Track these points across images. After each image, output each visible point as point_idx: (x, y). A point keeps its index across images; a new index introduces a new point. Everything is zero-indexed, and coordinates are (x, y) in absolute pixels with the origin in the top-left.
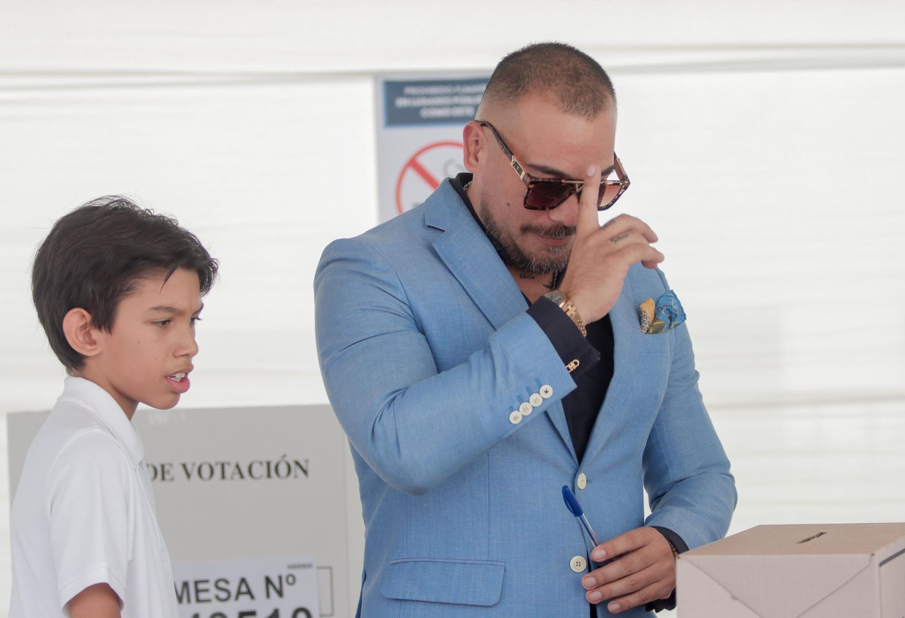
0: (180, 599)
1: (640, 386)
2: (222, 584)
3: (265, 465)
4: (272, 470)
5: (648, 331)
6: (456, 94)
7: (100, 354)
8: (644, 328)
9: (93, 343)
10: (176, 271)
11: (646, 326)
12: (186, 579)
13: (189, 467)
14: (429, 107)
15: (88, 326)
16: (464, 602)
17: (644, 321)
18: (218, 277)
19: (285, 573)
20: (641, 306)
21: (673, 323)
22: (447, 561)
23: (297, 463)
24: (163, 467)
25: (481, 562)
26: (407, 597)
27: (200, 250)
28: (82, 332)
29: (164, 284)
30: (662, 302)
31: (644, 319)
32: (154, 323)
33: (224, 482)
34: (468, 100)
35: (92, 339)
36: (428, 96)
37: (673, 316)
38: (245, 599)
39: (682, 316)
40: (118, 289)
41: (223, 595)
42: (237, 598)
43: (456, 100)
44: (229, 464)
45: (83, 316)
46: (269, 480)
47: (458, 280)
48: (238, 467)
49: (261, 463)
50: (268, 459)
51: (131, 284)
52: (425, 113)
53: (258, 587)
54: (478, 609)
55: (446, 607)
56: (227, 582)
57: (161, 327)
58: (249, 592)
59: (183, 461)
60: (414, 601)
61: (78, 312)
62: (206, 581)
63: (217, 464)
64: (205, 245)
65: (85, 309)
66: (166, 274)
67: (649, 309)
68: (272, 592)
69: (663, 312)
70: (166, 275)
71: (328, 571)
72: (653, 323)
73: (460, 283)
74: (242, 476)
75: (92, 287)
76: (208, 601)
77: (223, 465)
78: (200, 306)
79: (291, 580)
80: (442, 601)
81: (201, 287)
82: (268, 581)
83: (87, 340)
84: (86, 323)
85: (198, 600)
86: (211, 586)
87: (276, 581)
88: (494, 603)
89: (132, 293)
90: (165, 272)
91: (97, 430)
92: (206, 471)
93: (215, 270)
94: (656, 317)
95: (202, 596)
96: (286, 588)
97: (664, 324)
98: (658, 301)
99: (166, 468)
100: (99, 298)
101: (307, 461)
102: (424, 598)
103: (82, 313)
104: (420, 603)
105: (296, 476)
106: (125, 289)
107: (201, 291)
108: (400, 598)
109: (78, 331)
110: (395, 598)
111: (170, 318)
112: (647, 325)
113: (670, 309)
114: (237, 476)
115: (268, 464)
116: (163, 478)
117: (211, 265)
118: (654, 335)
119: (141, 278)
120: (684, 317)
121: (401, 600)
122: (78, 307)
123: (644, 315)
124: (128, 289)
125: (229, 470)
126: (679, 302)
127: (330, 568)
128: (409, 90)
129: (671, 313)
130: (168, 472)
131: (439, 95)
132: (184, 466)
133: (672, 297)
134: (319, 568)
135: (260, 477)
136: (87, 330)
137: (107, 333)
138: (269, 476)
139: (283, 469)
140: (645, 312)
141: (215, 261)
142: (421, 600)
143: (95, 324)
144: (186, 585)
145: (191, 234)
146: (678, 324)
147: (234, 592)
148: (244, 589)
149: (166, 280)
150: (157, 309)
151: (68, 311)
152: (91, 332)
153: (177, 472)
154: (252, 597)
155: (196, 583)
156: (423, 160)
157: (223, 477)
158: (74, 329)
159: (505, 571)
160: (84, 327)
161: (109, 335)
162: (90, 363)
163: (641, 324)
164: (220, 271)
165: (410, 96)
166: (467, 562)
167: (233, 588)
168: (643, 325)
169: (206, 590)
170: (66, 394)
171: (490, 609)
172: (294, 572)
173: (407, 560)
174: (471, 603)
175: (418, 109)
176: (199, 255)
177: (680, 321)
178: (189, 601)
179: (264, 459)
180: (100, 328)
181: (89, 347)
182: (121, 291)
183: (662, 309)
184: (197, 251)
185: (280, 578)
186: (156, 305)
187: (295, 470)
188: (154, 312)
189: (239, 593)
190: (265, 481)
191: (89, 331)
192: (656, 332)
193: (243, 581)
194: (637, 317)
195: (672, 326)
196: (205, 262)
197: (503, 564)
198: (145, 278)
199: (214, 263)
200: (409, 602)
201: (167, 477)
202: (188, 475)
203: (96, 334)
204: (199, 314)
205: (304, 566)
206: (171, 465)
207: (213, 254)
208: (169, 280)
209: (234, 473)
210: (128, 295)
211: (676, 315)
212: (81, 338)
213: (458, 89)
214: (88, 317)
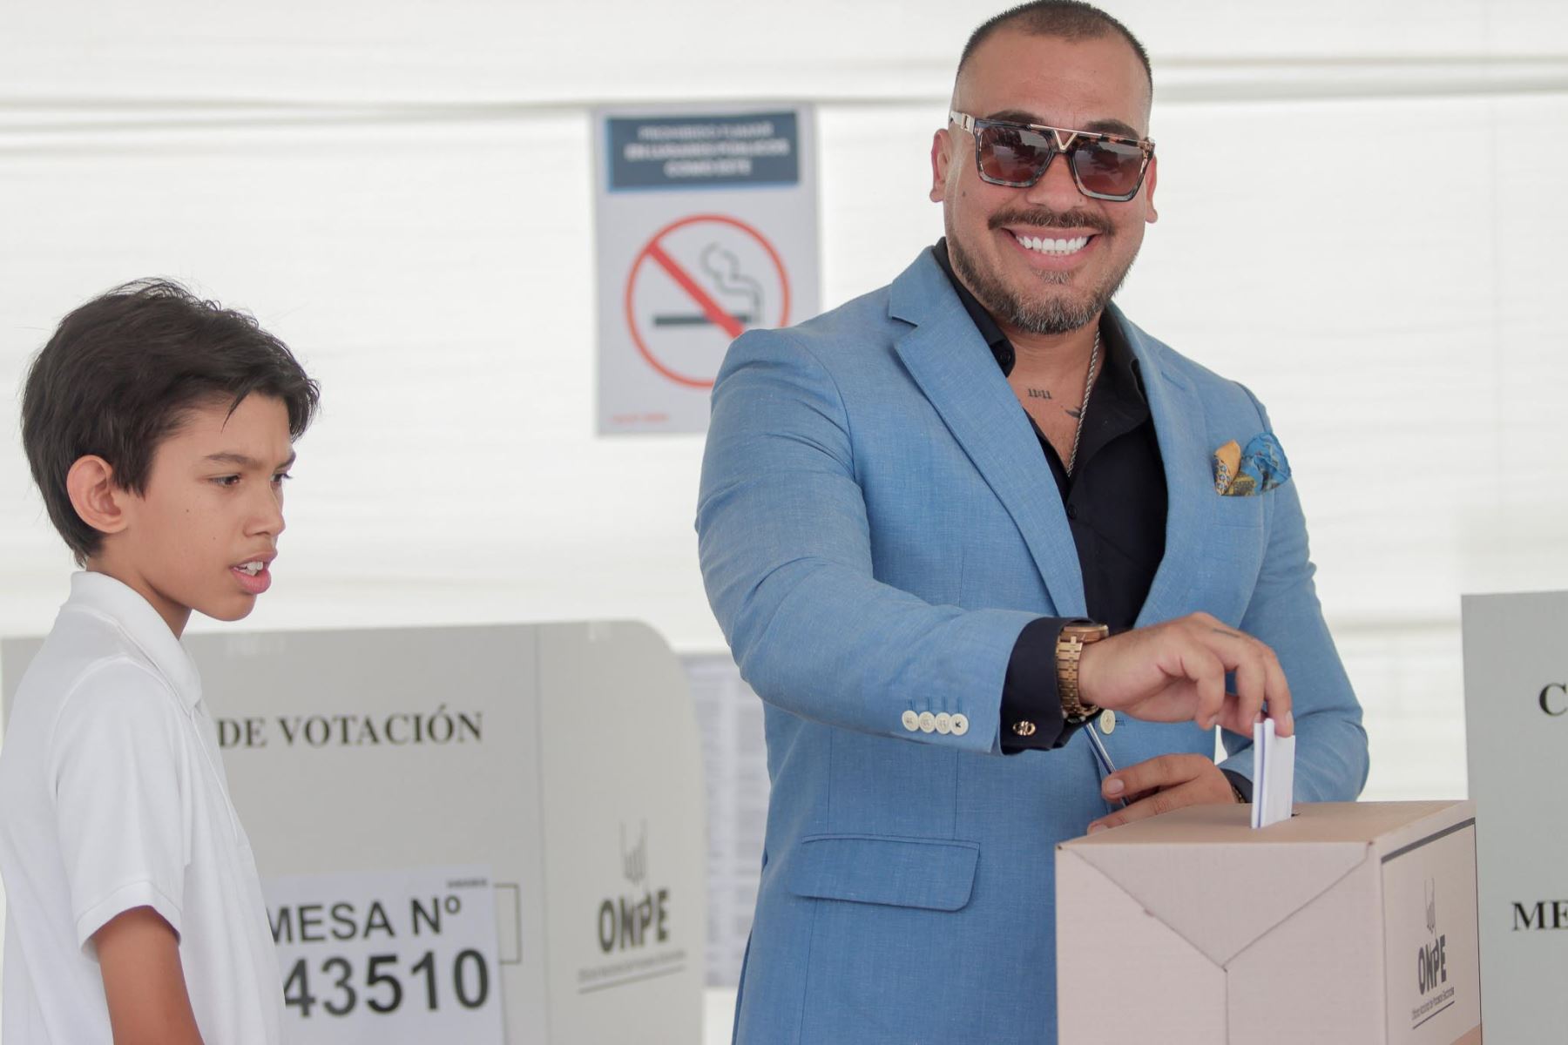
0: (276, 936)
1: (1209, 576)
2: (342, 913)
3: (412, 722)
4: (423, 728)
5: (1226, 491)
6: (722, 139)
7: (127, 529)
8: (1220, 487)
9: (116, 512)
10: (248, 397)
11: (1223, 483)
12: (285, 902)
13: (291, 725)
14: (679, 159)
15: (108, 485)
16: (912, 903)
17: (1220, 476)
18: (319, 410)
19: (443, 895)
20: (1217, 453)
21: (1270, 482)
22: (890, 839)
23: (463, 718)
24: (249, 724)
25: (942, 842)
26: (826, 894)
27: (289, 364)
28: (101, 494)
29: (227, 419)
30: (1255, 448)
31: (1220, 473)
32: (212, 480)
33: (346, 748)
34: (741, 149)
35: (114, 506)
36: (677, 142)
37: (1271, 470)
38: (379, 935)
39: (1285, 472)
40: (155, 424)
41: (344, 929)
42: (366, 934)
43: (723, 148)
44: (354, 719)
45: (100, 469)
46: (418, 746)
47: (930, 402)
48: (368, 724)
49: (406, 718)
50: (417, 711)
51: (177, 416)
52: (672, 170)
53: (400, 916)
54: (936, 915)
55: (886, 911)
56: (350, 908)
57: (224, 487)
58: (386, 925)
59: (281, 714)
60: (837, 900)
61: (91, 461)
62: (318, 907)
63: (335, 719)
64: (298, 359)
65: (104, 457)
66: (231, 402)
67: (1229, 459)
68: (424, 925)
69: (1252, 463)
70: (231, 404)
71: (512, 891)
72: (1235, 479)
73: (934, 407)
74: (375, 739)
75: (113, 421)
76: (321, 938)
77: (345, 722)
78: (288, 457)
79: (453, 905)
80: (879, 902)
81: (291, 428)
82: (417, 907)
83: (106, 506)
84: (105, 480)
85: (305, 938)
86: (325, 915)
87: (429, 907)
88: (961, 905)
89: (178, 433)
90: (229, 398)
91: (125, 660)
92: (317, 731)
93: (314, 399)
94: (1242, 470)
95: (311, 931)
96: (445, 918)
97: (1253, 482)
98: (1247, 447)
99: (255, 726)
100: (125, 438)
101: (479, 715)
102: (852, 896)
103: (98, 463)
104: (846, 904)
105: (461, 739)
106: (167, 425)
107: (292, 433)
108: (815, 895)
109: (93, 494)
110: (807, 895)
111: (240, 474)
112: (1226, 482)
113: (1267, 459)
114: (368, 739)
115: (418, 719)
116: (250, 742)
117: (308, 390)
118: (1237, 498)
119: (193, 407)
120: (1288, 471)
121: (817, 899)
122: (93, 453)
123: (1221, 467)
124: (171, 426)
125: (355, 730)
126: (1281, 449)
127: (516, 887)
128: (648, 133)
129: (1267, 465)
130: (258, 732)
131: (695, 141)
132: (283, 723)
133: (1271, 442)
134: (498, 886)
135: (404, 741)
136: (106, 491)
137: (138, 496)
138: (418, 738)
139: (441, 728)
140: (1222, 461)
141: (314, 383)
142: (847, 899)
143: (118, 483)
144: (285, 913)
145: (277, 340)
146: (1278, 484)
147: (361, 925)
148: (377, 919)
149: (231, 412)
150: (216, 457)
151: (76, 458)
152: (113, 494)
153: (273, 732)
154: (391, 933)
155: (302, 910)
156: (670, 245)
157: (345, 740)
158: (84, 490)
159: (979, 856)
160: (102, 486)
161: (141, 498)
162: (110, 544)
163: (1215, 481)
164: (322, 399)
165: (649, 142)
166: (920, 841)
167: (361, 918)
168: (1219, 481)
169: (318, 922)
170: (74, 599)
171: (953, 915)
172: (460, 893)
173: (827, 837)
174: (923, 906)
175: (661, 163)
176: (285, 373)
177: (1281, 479)
178: (290, 938)
179: (412, 711)
180: (126, 488)
181: (109, 519)
182: (159, 428)
183: (1251, 458)
184: (284, 367)
185: (436, 902)
186: (217, 451)
187: (461, 730)
188: (212, 462)
189: (370, 926)
190: (412, 746)
191: (109, 494)
192: (1239, 494)
193: (377, 907)
194: (1211, 469)
195: (1269, 486)
196: (297, 384)
197: (976, 846)
198: (199, 408)
199: (312, 387)
200: (829, 902)
201: (256, 739)
202: (290, 737)
203: (120, 498)
204: (289, 469)
205: (474, 883)
206: (262, 721)
207: (311, 370)
208: (237, 411)
209: (362, 735)
210: (172, 435)
211: (1275, 470)
212: (96, 504)
213: (725, 130)
214: (108, 470)
